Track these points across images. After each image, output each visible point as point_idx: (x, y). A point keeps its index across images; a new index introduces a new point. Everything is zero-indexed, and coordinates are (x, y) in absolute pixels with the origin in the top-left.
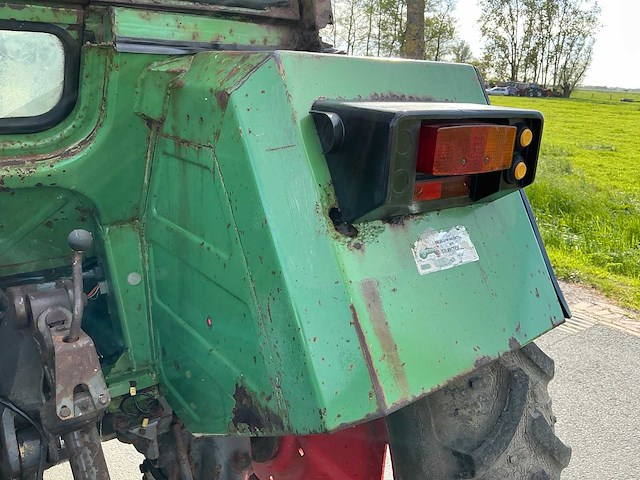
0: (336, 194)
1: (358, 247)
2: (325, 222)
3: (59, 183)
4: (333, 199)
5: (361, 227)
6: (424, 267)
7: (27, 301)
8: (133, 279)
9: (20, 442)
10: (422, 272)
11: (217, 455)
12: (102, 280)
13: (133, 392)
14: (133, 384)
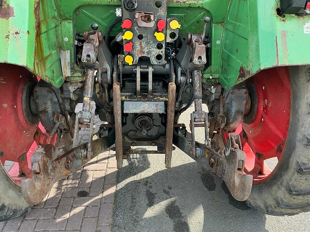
0: (280, 4)
1: (284, 21)
2: (275, 12)
3: (204, 7)
4: (279, 6)
5: (287, 15)
6: (306, 31)
7: (191, 36)
8: (218, 42)
9: (181, 76)
10: (305, 32)
11: (232, 109)
12: (209, 43)
13: (211, 77)
14: (211, 75)
